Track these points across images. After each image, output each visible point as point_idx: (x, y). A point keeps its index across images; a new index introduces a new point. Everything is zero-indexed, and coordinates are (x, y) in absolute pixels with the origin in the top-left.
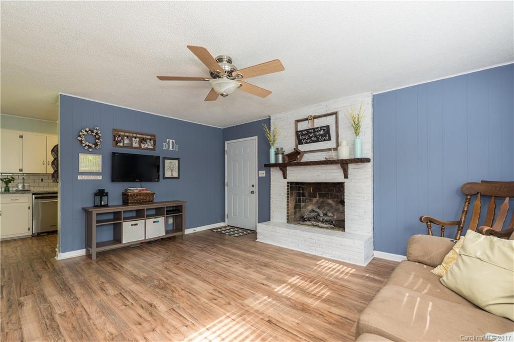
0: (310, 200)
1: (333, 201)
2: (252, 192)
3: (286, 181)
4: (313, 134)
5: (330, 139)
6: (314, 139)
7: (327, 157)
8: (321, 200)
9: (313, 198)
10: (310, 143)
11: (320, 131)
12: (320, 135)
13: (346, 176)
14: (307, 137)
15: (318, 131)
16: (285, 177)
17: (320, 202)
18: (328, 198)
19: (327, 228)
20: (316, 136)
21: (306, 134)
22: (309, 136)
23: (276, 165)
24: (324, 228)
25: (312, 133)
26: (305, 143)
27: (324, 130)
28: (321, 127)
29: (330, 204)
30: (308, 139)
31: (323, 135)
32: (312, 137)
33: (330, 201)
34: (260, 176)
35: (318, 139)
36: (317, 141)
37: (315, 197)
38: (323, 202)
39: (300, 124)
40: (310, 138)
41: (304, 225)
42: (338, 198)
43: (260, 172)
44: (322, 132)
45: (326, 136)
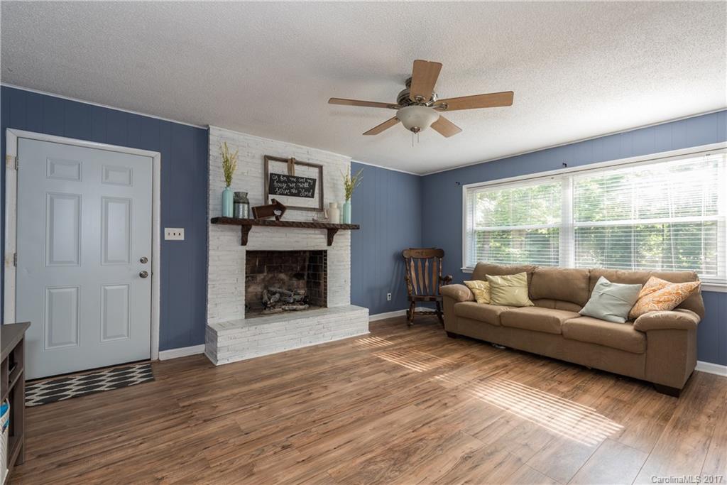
0: (252, 277)
1: (286, 275)
2: (143, 275)
3: (245, 248)
4: (294, 185)
5: (312, 196)
6: (294, 191)
7: (315, 218)
8: (270, 276)
9: (258, 275)
10: (286, 195)
11: (304, 183)
12: (303, 188)
13: (330, 243)
14: (285, 186)
15: (301, 183)
16: (244, 242)
17: (267, 279)
18: (281, 272)
19: (304, 309)
20: (297, 188)
21: (284, 182)
22: (288, 185)
23: (234, 221)
24: (301, 310)
25: (293, 182)
26: (280, 194)
27: (310, 183)
28: (306, 179)
29: (282, 280)
30: (286, 189)
31: (307, 190)
32: (293, 188)
33: (283, 276)
34: (167, 238)
35: (299, 192)
36: (298, 195)
37: (261, 272)
38: (272, 278)
39: (271, 163)
40: (289, 188)
41: (273, 313)
42: (292, 270)
43: (167, 230)
44: (306, 185)
45: (309, 192)
